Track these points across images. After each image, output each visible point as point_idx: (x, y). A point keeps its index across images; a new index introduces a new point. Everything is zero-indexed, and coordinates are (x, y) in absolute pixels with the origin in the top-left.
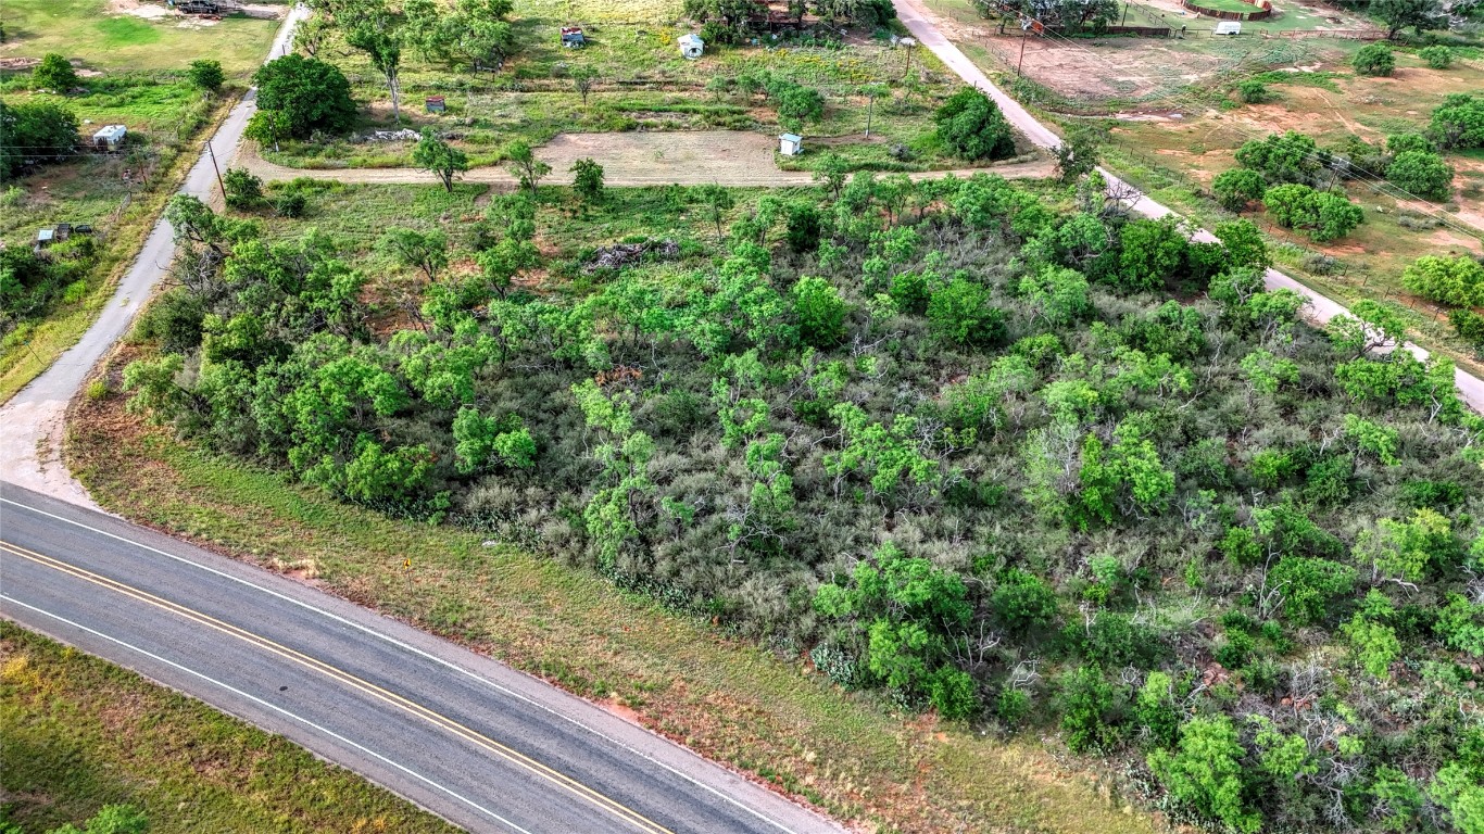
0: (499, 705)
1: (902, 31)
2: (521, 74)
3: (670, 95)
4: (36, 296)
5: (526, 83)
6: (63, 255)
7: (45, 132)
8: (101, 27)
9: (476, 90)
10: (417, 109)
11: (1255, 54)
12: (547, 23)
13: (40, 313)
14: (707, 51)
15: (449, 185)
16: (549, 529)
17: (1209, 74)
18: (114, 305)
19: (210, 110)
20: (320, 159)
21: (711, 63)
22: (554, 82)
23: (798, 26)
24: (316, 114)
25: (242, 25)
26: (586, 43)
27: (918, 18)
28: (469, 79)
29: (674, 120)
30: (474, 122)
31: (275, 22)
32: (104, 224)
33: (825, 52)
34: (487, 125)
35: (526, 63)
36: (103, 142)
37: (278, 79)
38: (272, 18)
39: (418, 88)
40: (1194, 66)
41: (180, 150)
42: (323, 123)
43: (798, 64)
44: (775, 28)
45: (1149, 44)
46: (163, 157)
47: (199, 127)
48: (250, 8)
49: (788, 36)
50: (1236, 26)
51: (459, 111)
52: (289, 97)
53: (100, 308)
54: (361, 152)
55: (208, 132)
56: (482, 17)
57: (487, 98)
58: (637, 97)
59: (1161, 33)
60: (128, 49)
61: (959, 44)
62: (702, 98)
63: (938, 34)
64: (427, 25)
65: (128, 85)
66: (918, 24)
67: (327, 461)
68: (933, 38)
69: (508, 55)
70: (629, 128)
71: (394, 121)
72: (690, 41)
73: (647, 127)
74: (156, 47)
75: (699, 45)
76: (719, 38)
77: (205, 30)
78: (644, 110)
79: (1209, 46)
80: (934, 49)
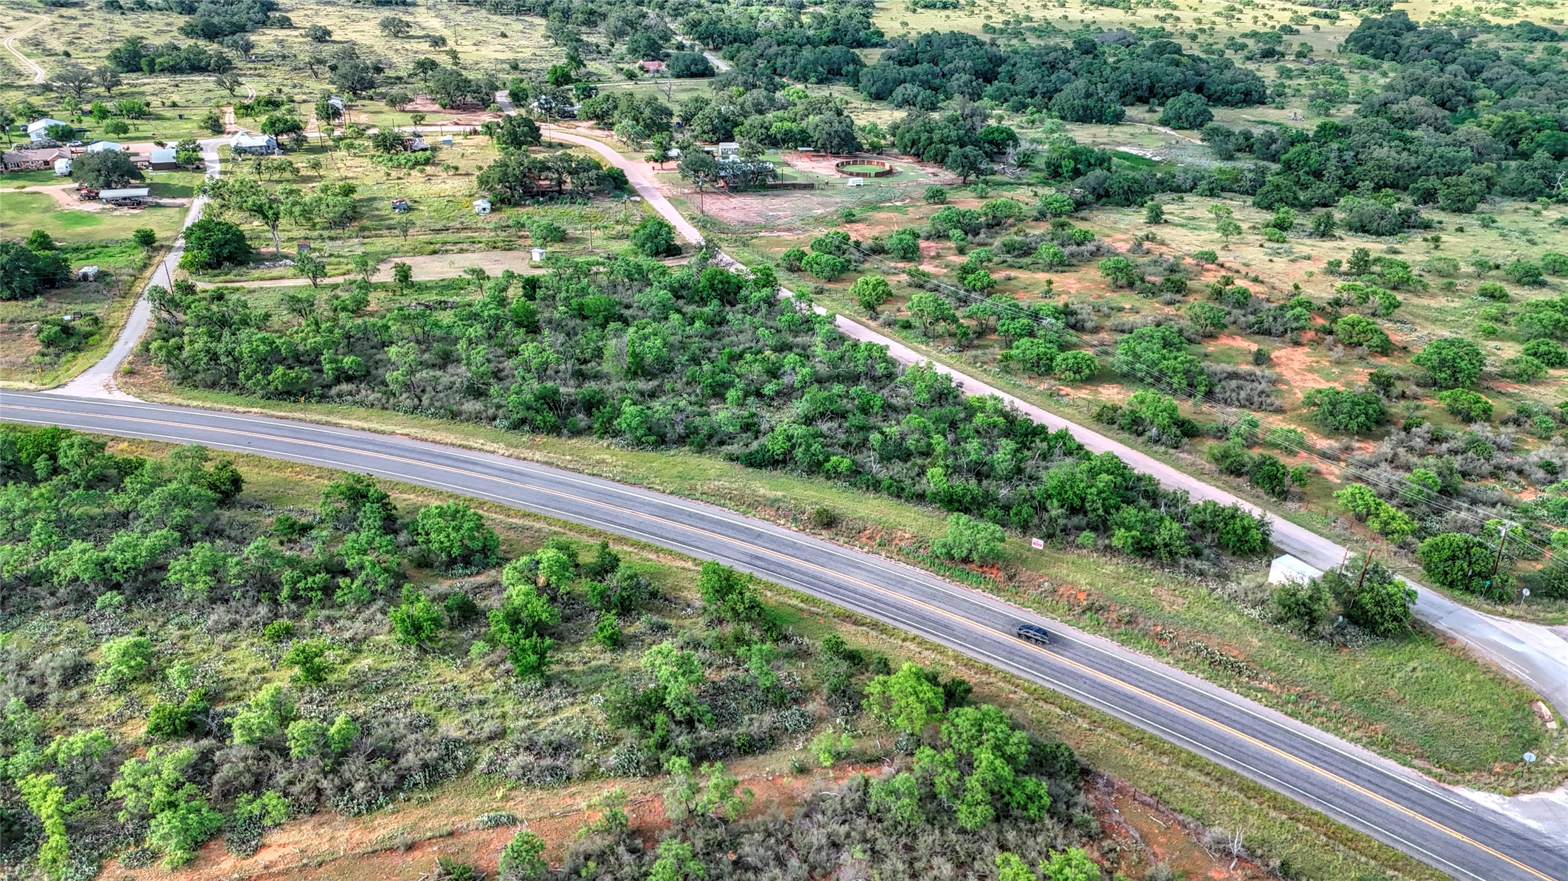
0: (348, 439)
1: (632, 192)
2: (363, 229)
3: (463, 235)
4: (72, 342)
5: (366, 233)
6: (80, 325)
7: (51, 269)
8: (57, 218)
9: (331, 239)
10: (293, 251)
11: (868, 196)
12: (382, 199)
13: (77, 349)
14: (493, 210)
15: (315, 285)
16: (371, 398)
17: (832, 209)
18: (118, 346)
19: (150, 258)
20: (230, 277)
21: (496, 217)
22: (385, 232)
23: (560, 192)
24: (225, 252)
25: (160, 212)
26: (409, 209)
27: (646, 184)
28: (326, 233)
29: (465, 246)
30: (331, 255)
31: (185, 210)
32: (99, 313)
33: (576, 207)
34: (339, 256)
35: (366, 223)
36: (85, 277)
37: (199, 233)
38: (181, 206)
39: (290, 239)
40: (823, 205)
41: (136, 278)
42: (230, 258)
43: (555, 213)
44: (543, 194)
45: (798, 194)
46: (125, 282)
47: (145, 266)
48: (164, 201)
49: (551, 199)
50: (860, 180)
51: (320, 250)
52: (207, 243)
53: (111, 346)
54: (256, 273)
55: (152, 269)
56: (335, 195)
57: (339, 243)
58: (440, 237)
59: (809, 187)
60: (81, 229)
61: (670, 199)
62: (486, 236)
63: (658, 194)
64: (294, 204)
65: (88, 248)
66: (645, 189)
67: (259, 376)
68: (653, 196)
69: (351, 219)
70: (435, 252)
71: (276, 258)
72: (481, 204)
73: (447, 251)
74: (100, 227)
75: (488, 206)
76: (502, 201)
77: (133, 216)
78: (445, 243)
79: (840, 193)
80: (651, 202)
